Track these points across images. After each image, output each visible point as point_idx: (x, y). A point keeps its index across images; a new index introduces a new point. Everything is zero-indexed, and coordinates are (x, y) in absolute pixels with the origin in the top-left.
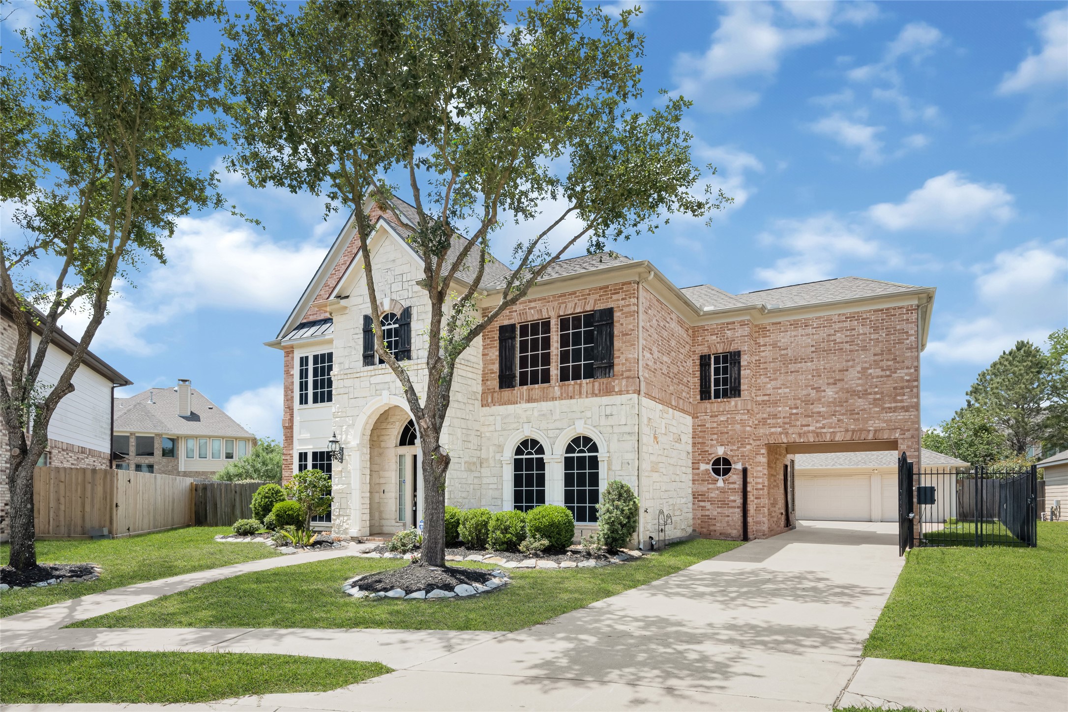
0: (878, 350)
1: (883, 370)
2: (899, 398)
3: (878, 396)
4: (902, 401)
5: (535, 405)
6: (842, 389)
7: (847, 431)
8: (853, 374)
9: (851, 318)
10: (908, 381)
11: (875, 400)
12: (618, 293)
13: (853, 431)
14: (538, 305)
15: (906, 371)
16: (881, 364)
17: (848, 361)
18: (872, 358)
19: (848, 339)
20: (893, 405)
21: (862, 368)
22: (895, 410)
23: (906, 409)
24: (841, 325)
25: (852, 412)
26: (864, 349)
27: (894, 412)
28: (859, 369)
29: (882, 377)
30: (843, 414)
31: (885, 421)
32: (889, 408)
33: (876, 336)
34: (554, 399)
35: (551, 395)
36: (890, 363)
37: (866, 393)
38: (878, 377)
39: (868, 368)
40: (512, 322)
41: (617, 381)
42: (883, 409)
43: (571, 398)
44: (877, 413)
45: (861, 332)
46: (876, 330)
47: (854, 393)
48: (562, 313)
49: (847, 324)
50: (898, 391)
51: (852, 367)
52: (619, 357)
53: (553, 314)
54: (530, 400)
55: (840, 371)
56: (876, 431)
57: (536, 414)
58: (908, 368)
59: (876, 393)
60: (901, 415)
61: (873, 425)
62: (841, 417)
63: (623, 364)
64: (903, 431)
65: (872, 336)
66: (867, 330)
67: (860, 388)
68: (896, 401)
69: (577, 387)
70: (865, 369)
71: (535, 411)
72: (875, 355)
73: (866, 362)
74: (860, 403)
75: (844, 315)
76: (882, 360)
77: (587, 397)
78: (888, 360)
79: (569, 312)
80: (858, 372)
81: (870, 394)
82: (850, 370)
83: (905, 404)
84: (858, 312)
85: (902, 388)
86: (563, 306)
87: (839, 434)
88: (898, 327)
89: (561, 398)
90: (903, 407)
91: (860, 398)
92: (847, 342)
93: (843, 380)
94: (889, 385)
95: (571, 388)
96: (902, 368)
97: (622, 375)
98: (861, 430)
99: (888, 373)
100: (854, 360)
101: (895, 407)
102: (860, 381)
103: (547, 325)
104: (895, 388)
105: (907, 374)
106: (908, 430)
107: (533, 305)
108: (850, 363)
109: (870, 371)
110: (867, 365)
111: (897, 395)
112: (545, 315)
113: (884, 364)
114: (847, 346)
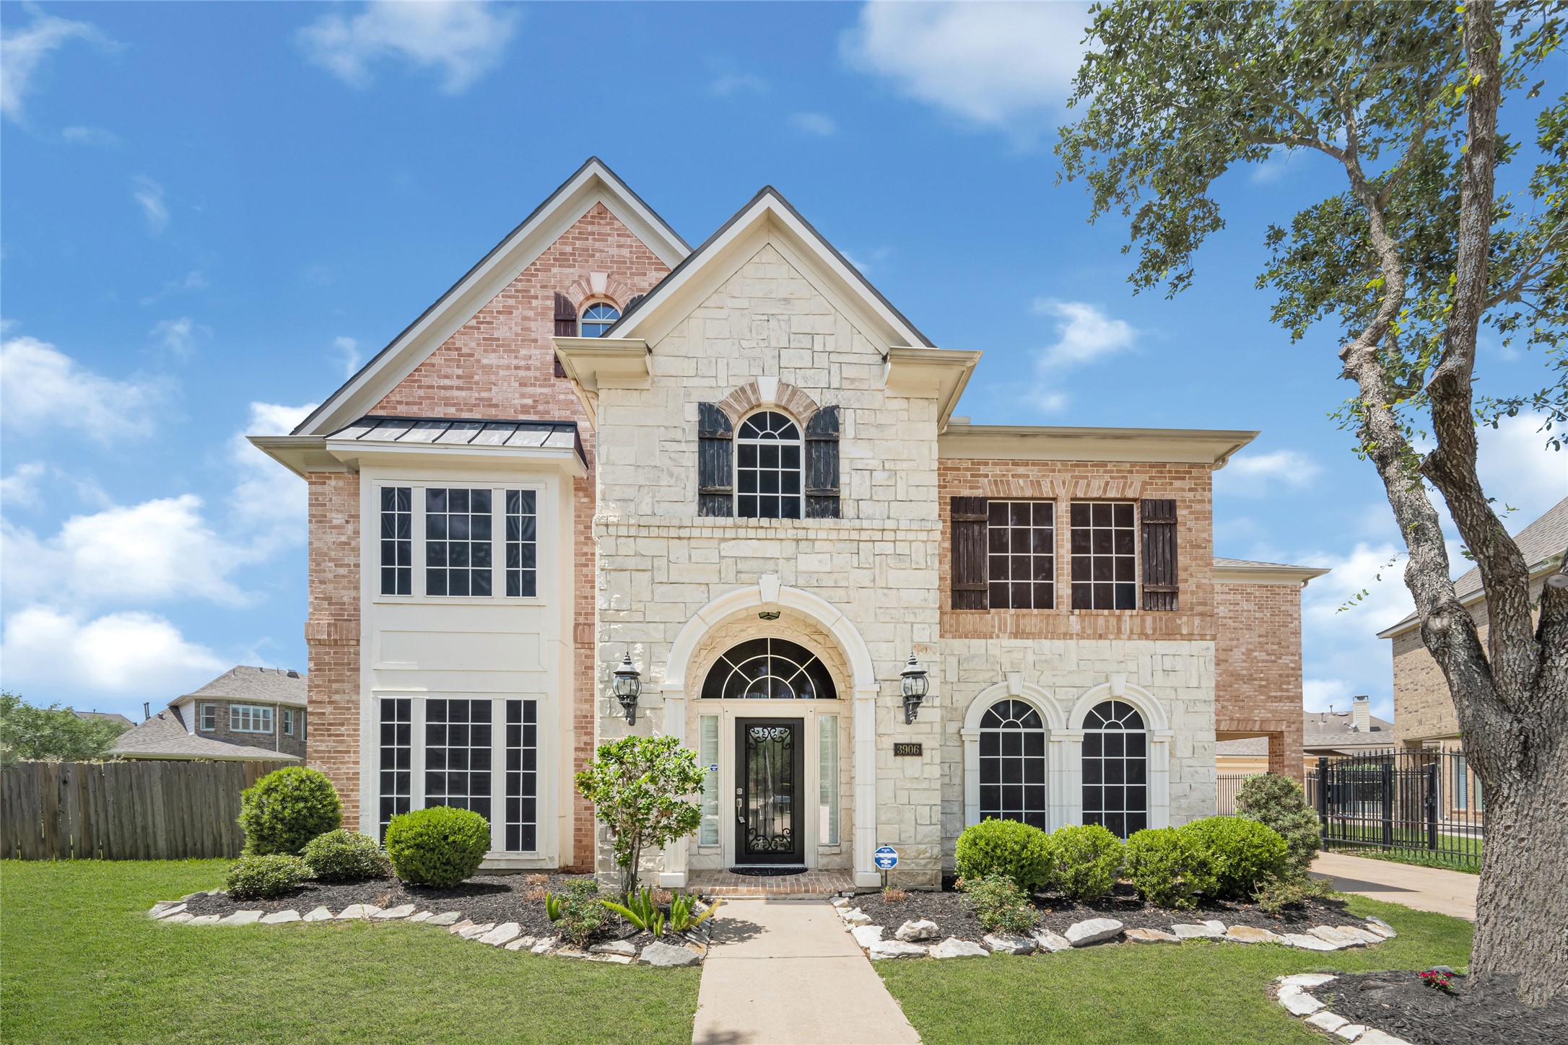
0: (1263, 631)
1: (1268, 654)
2: (1284, 686)
3: (1264, 683)
4: (1287, 690)
5: (1029, 643)
6: (1226, 671)
7: (1232, 719)
8: (1237, 655)
9: (1234, 590)
10: (1293, 669)
11: (1261, 686)
12: (1183, 478)
13: (1239, 720)
14: (1033, 472)
15: (1291, 658)
16: (1266, 646)
17: (1232, 640)
18: (1257, 639)
19: (1231, 614)
20: (1279, 694)
21: (1248, 650)
22: (1280, 699)
23: (1291, 699)
24: (1224, 597)
25: (1236, 699)
26: (1249, 628)
27: (1280, 701)
28: (1244, 650)
29: (1267, 661)
30: (1227, 700)
31: (1271, 712)
32: (1275, 697)
33: (1261, 615)
34: (1067, 636)
35: (1062, 629)
36: (1275, 647)
37: (1251, 679)
38: (1263, 661)
39: (1253, 651)
40: (979, 493)
41: (1185, 619)
42: (1269, 697)
43: (1100, 637)
44: (1262, 701)
45: (1246, 608)
46: (1260, 608)
47: (1237, 676)
48: (1080, 494)
49: (1230, 597)
50: (1284, 679)
51: (1237, 647)
52: (1186, 581)
53: (1061, 492)
54: (1017, 634)
55: (1223, 650)
56: (1262, 722)
57: (1030, 658)
58: (1292, 654)
59: (1261, 679)
60: (1287, 706)
61: (1260, 714)
62: (1226, 704)
63: (1192, 593)
64: (1290, 724)
65: (1257, 615)
66: (1251, 606)
67: (1244, 672)
68: (1282, 690)
69: (1113, 621)
70: (1249, 651)
71: (1030, 652)
72: (1260, 636)
73: (1250, 643)
74: (1246, 689)
75: (1227, 586)
76: (1267, 643)
77: (1129, 639)
78: (1273, 644)
79: (1095, 495)
80: (1243, 654)
81: (1255, 679)
82: (1235, 650)
83: (1291, 694)
84: (1242, 585)
85: (1288, 676)
86: (1083, 483)
87: (1223, 723)
88: (1283, 608)
89: (1081, 636)
90: (1288, 697)
91: (1245, 683)
92: (1230, 618)
93: (1226, 661)
94: (1274, 672)
95: (1101, 621)
96: (1287, 655)
97: (1192, 609)
98: (1247, 720)
99: (1273, 658)
100: (1238, 640)
101: (1281, 697)
102: (1245, 664)
103: (1044, 511)
104: (1280, 675)
105: (1292, 661)
106: (1294, 723)
107: (1021, 470)
108: (1235, 643)
109: (1255, 654)
110: (1250, 646)
111: (1283, 683)
112: (1047, 491)
113: (1270, 647)
114: (1230, 622)
